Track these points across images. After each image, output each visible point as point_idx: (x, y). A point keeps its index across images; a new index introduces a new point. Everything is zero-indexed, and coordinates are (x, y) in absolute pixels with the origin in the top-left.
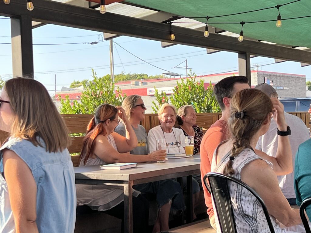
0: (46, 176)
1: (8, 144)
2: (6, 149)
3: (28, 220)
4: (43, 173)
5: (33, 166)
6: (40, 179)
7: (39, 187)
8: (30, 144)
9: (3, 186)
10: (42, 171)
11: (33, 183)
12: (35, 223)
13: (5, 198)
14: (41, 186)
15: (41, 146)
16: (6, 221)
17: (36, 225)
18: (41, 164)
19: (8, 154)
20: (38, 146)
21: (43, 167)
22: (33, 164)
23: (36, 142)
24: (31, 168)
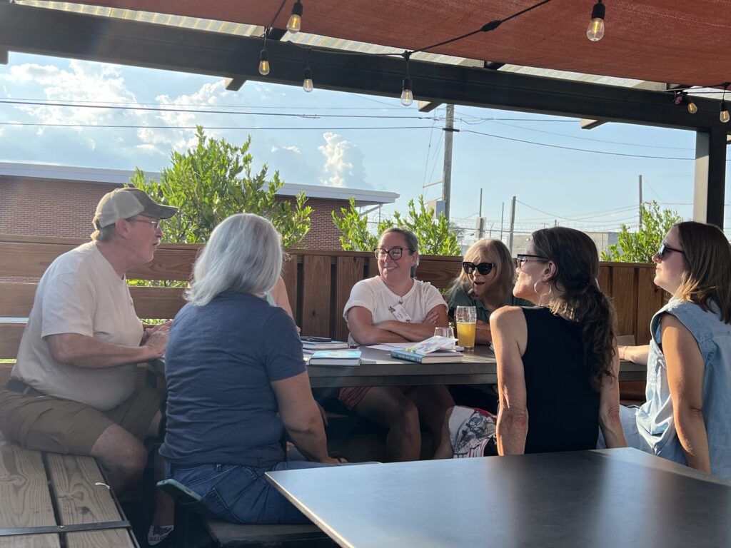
0: (718, 353)
1: (668, 307)
2: (665, 313)
3: (692, 408)
4: (715, 347)
5: (701, 338)
6: (709, 355)
7: (707, 365)
8: (697, 308)
9: (660, 361)
10: (713, 344)
11: (699, 360)
12: (700, 413)
13: (662, 375)
14: (710, 364)
15: (714, 313)
16: (662, 406)
17: (701, 414)
18: (712, 335)
19: (667, 319)
20: (709, 311)
21: (714, 339)
22: (701, 334)
23: (705, 306)
24: (698, 339)
